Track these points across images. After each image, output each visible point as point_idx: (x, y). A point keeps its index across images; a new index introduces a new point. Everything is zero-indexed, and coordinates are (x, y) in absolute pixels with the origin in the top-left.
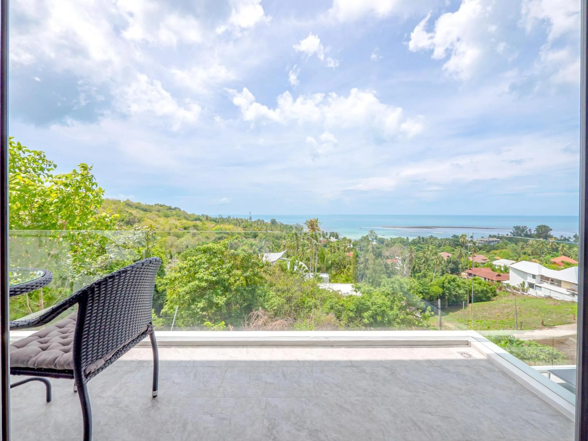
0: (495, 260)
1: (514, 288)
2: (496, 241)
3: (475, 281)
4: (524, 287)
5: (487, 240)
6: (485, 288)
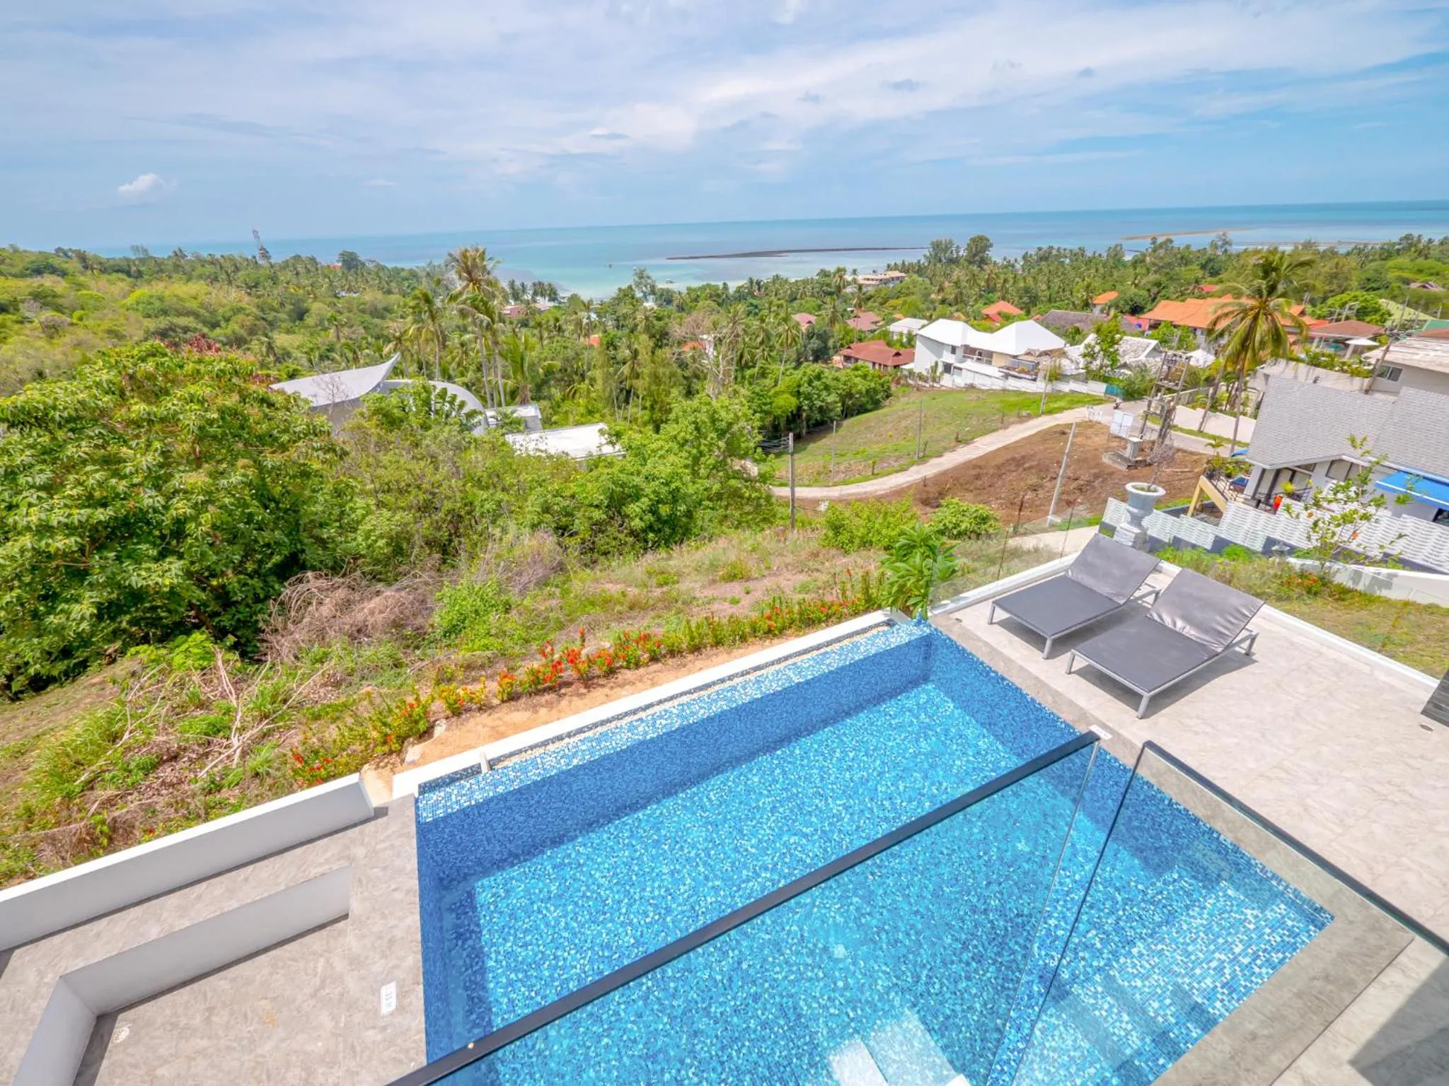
0: (894, 320)
1: (921, 377)
2: (898, 278)
3: (857, 373)
4: (936, 372)
5: (882, 277)
6: (873, 385)
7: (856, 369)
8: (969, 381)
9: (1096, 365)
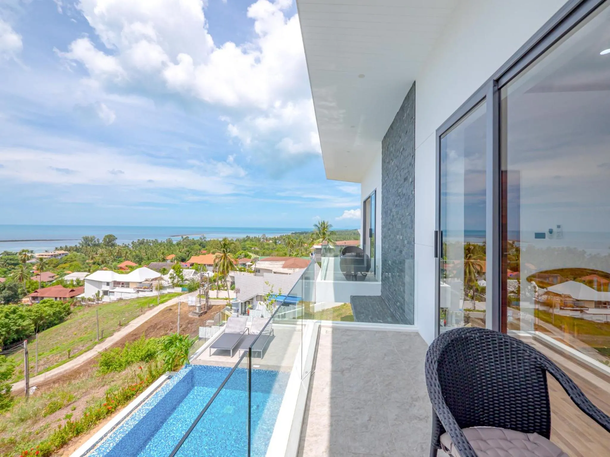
0: (66, 274)
1: (89, 300)
2: (63, 254)
3: (44, 305)
4: (99, 296)
5: (53, 253)
6: (58, 309)
7: (44, 302)
8: (119, 297)
9: (176, 281)
